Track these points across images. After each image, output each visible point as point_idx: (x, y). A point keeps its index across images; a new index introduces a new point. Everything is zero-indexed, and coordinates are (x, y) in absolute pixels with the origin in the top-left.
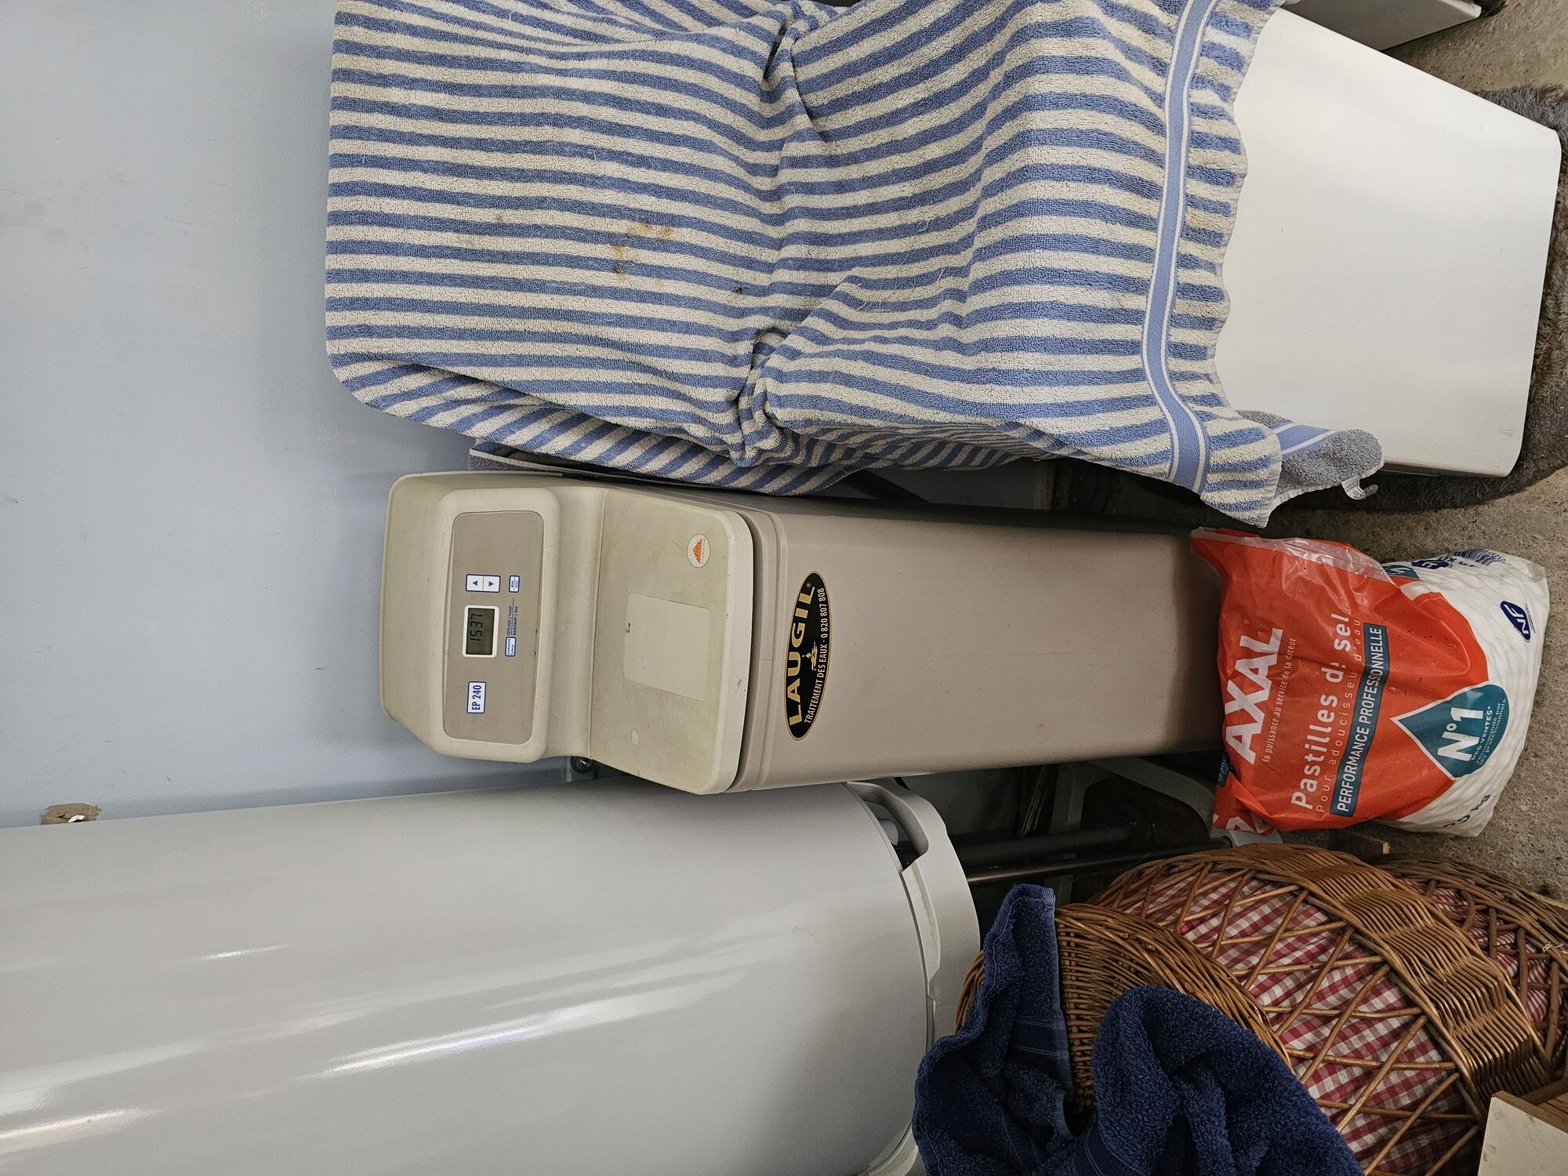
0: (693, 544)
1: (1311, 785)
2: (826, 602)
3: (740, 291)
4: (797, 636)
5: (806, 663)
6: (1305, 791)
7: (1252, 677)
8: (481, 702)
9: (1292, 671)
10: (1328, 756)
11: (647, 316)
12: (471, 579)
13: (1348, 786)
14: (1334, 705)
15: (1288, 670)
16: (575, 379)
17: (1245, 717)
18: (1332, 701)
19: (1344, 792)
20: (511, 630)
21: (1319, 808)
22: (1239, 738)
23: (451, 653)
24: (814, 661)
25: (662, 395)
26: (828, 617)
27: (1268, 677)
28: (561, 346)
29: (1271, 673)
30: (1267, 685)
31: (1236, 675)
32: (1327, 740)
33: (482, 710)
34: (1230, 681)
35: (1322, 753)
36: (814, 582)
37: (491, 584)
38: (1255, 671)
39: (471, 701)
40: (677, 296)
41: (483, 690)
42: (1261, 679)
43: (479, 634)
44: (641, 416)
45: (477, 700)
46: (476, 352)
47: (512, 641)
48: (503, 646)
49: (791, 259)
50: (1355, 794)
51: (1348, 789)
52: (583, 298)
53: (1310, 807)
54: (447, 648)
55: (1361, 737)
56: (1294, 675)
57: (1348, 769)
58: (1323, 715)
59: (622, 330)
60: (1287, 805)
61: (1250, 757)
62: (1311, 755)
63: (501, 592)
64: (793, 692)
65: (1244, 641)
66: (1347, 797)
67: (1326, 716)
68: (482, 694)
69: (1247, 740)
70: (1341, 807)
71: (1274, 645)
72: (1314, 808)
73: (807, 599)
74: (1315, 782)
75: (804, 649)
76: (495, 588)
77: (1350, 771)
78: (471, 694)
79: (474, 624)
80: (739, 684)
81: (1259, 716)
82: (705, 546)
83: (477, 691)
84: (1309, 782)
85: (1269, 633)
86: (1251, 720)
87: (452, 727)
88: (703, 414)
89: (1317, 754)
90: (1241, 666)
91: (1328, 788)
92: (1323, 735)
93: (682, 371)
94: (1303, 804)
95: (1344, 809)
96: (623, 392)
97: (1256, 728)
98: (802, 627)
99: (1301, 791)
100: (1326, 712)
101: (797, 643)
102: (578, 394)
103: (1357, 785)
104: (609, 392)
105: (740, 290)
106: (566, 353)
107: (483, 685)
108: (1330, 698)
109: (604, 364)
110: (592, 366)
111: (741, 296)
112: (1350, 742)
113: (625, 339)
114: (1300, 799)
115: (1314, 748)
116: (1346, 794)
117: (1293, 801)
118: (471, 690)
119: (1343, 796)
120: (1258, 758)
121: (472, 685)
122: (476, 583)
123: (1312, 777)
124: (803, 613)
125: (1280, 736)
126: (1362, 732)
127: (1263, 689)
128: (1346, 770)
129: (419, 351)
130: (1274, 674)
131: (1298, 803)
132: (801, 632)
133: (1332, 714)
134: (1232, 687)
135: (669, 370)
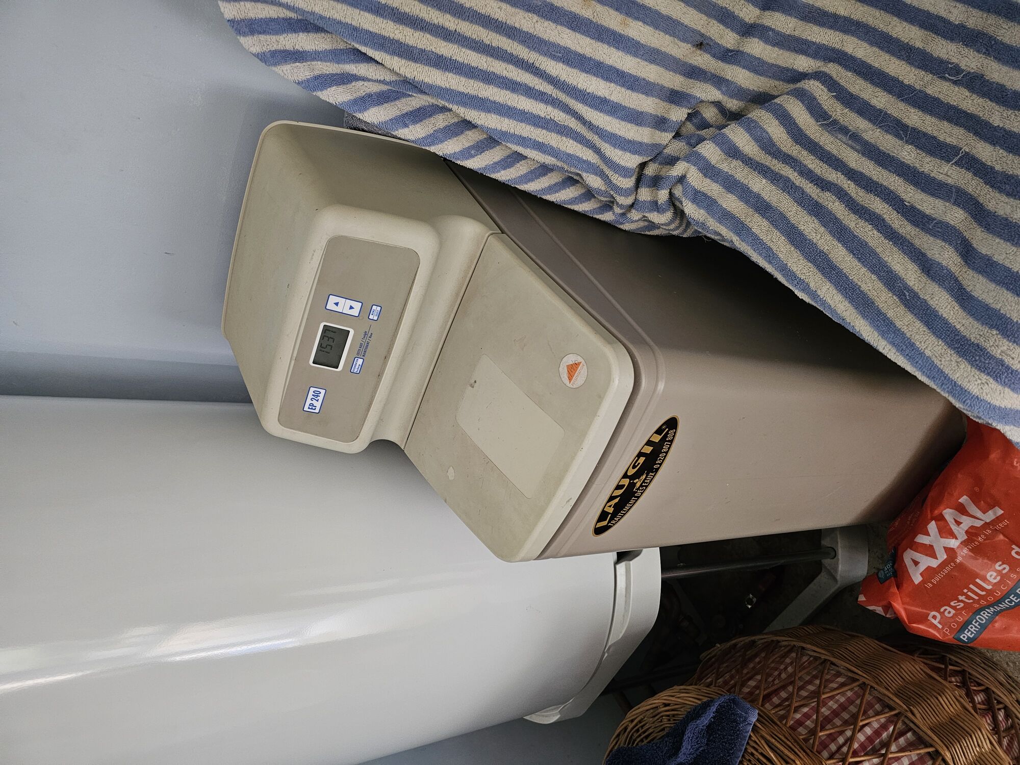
0: (570, 359)
1: (949, 612)
2: (671, 441)
3: (700, 46)
4: (634, 467)
5: (632, 485)
6: (942, 614)
7: (954, 527)
8: (318, 405)
9: (988, 537)
10: (977, 602)
11: (597, 58)
12: (333, 299)
13: (976, 625)
14: (1004, 572)
15: (985, 535)
16: (491, 98)
17: (930, 551)
18: (1004, 569)
19: (972, 628)
20: (362, 351)
21: (947, 630)
22: (916, 563)
23: (299, 360)
24: (638, 485)
25: (575, 139)
26: (667, 453)
27: (967, 532)
28: (490, 59)
29: (970, 530)
30: (963, 537)
31: (940, 518)
32: (983, 593)
33: (317, 411)
34: (933, 522)
35: (973, 599)
36: (672, 424)
37: (351, 308)
38: (958, 523)
39: (309, 402)
40: (639, 43)
41: (322, 395)
42: (961, 532)
43: (329, 347)
44: (544, 152)
45: (314, 402)
46: (392, 36)
47: (360, 361)
48: (351, 364)
49: (773, 30)
50: (979, 633)
51: (976, 627)
52: (535, 18)
53: (940, 626)
54: (295, 355)
55: (1011, 601)
56: (986, 541)
57: (984, 613)
58: (991, 576)
59: (564, 67)
60: (924, 619)
61: (917, 579)
62: (964, 597)
63: (360, 317)
64: (610, 506)
65: (964, 499)
66: (972, 633)
67: (993, 577)
68: (321, 398)
69: (922, 567)
70: (964, 637)
71: (990, 516)
72: (943, 628)
73: (657, 438)
74: (953, 612)
75: (637, 475)
76: (355, 312)
77: (984, 616)
78: (310, 396)
79: (326, 339)
80: (569, 501)
81: (942, 556)
82: (582, 372)
83: (316, 395)
84: (949, 609)
85: (991, 507)
86: (934, 556)
87: (285, 419)
88: (608, 171)
89: (968, 597)
90: (949, 514)
91: (960, 619)
92: (982, 588)
93: (608, 128)
94: (935, 622)
95: (965, 639)
96: (536, 125)
97: (934, 563)
98: (642, 460)
99: (939, 612)
100: (995, 574)
101: (631, 472)
102: (489, 115)
103: (983, 627)
104: (521, 121)
105: (701, 44)
106: (492, 69)
107: (323, 392)
108: (1004, 566)
109: (529, 92)
110: (514, 90)
111: (699, 52)
112: (1001, 600)
113: (563, 77)
114: (935, 618)
115: (969, 593)
116: (972, 630)
117: (930, 618)
118: (311, 393)
119: (969, 630)
120: (923, 582)
121: (312, 389)
122: (337, 304)
123: (954, 608)
124: (649, 450)
125: (949, 576)
126: (1014, 599)
127: (956, 538)
128: (982, 613)
129: (326, 14)
130: (972, 533)
131: (933, 621)
132: (639, 463)
133: (999, 578)
134: (932, 527)
135: (594, 122)
